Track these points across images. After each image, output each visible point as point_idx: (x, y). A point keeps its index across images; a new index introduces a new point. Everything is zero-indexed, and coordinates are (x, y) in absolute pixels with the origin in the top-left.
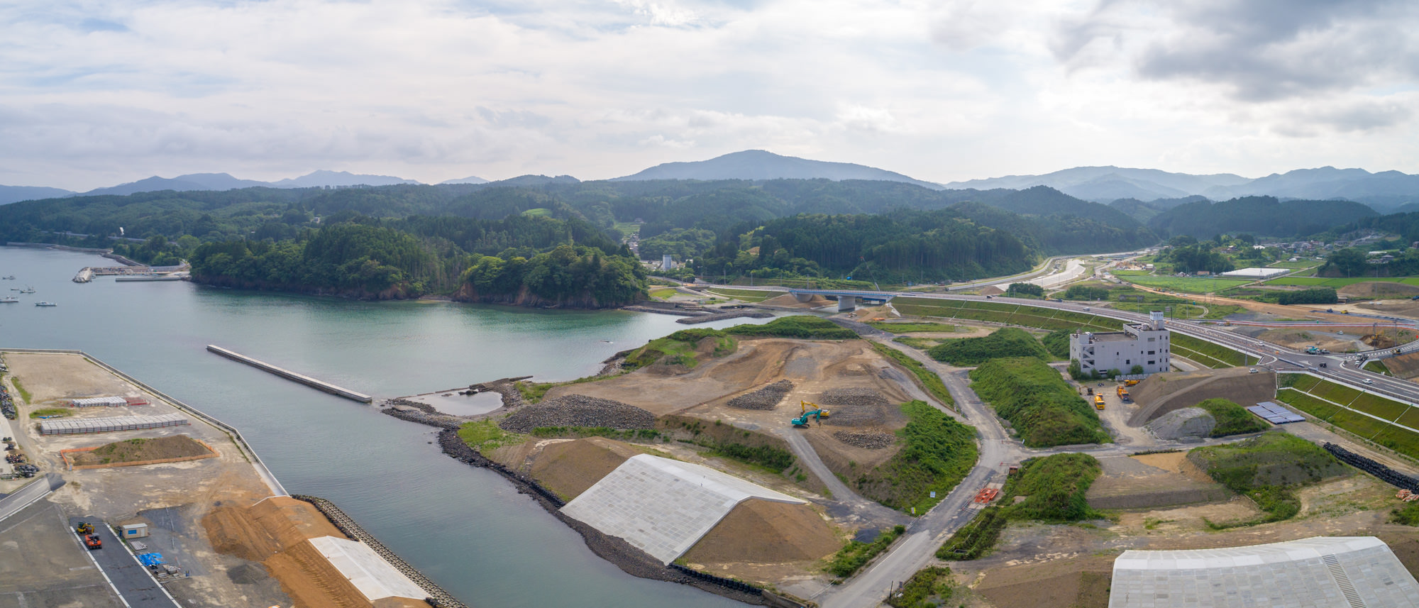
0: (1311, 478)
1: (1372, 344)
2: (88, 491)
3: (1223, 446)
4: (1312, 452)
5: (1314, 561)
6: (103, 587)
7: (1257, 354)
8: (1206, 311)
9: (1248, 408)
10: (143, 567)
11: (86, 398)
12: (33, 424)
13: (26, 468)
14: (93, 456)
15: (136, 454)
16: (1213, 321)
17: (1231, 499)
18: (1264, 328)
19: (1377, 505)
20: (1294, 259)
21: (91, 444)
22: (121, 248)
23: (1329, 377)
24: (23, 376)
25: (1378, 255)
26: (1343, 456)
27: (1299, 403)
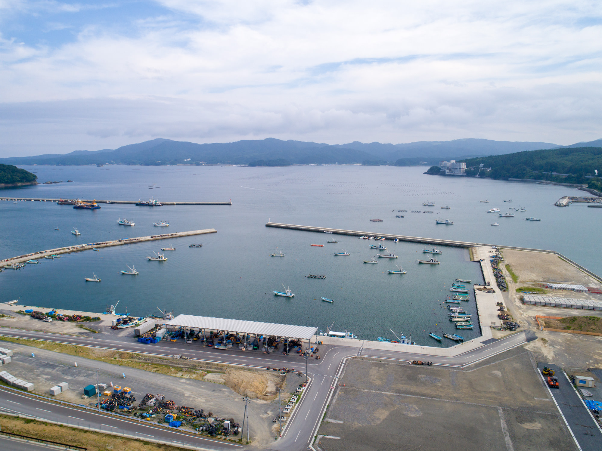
2: (553, 346)
6: (557, 417)
10: (588, 410)
11: (557, 283)
12: (518, 296)
13: (511, 324)
14: (559, 323)
15: (591, 327)
21: (558, 315)
22: (594, 184)
24: (513, 264)
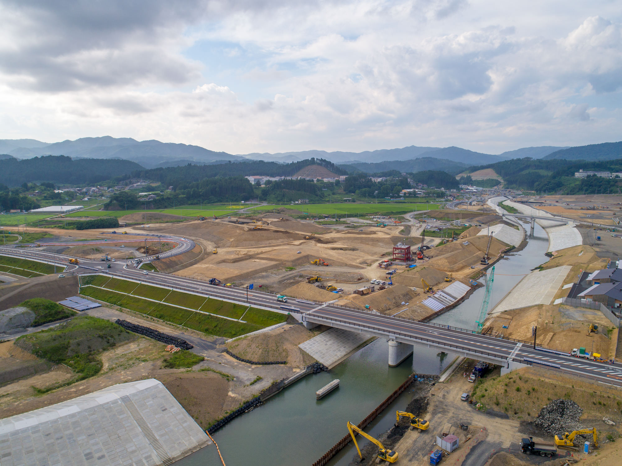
0: (109, 344)
1: (144, 253)
3: (43, 331)
4: (108, 327)
5: (115, 402)
7: (63, 264)
8: (20, 238)
9: (59, 302)
16: (26, 244)
17: (52, 369)
18: (67, 246)
19: (154, 357)
20: (86, 199)
23: (116, 275)
25: (146, 195)
26: (129, 327)
27: (96, 295)
